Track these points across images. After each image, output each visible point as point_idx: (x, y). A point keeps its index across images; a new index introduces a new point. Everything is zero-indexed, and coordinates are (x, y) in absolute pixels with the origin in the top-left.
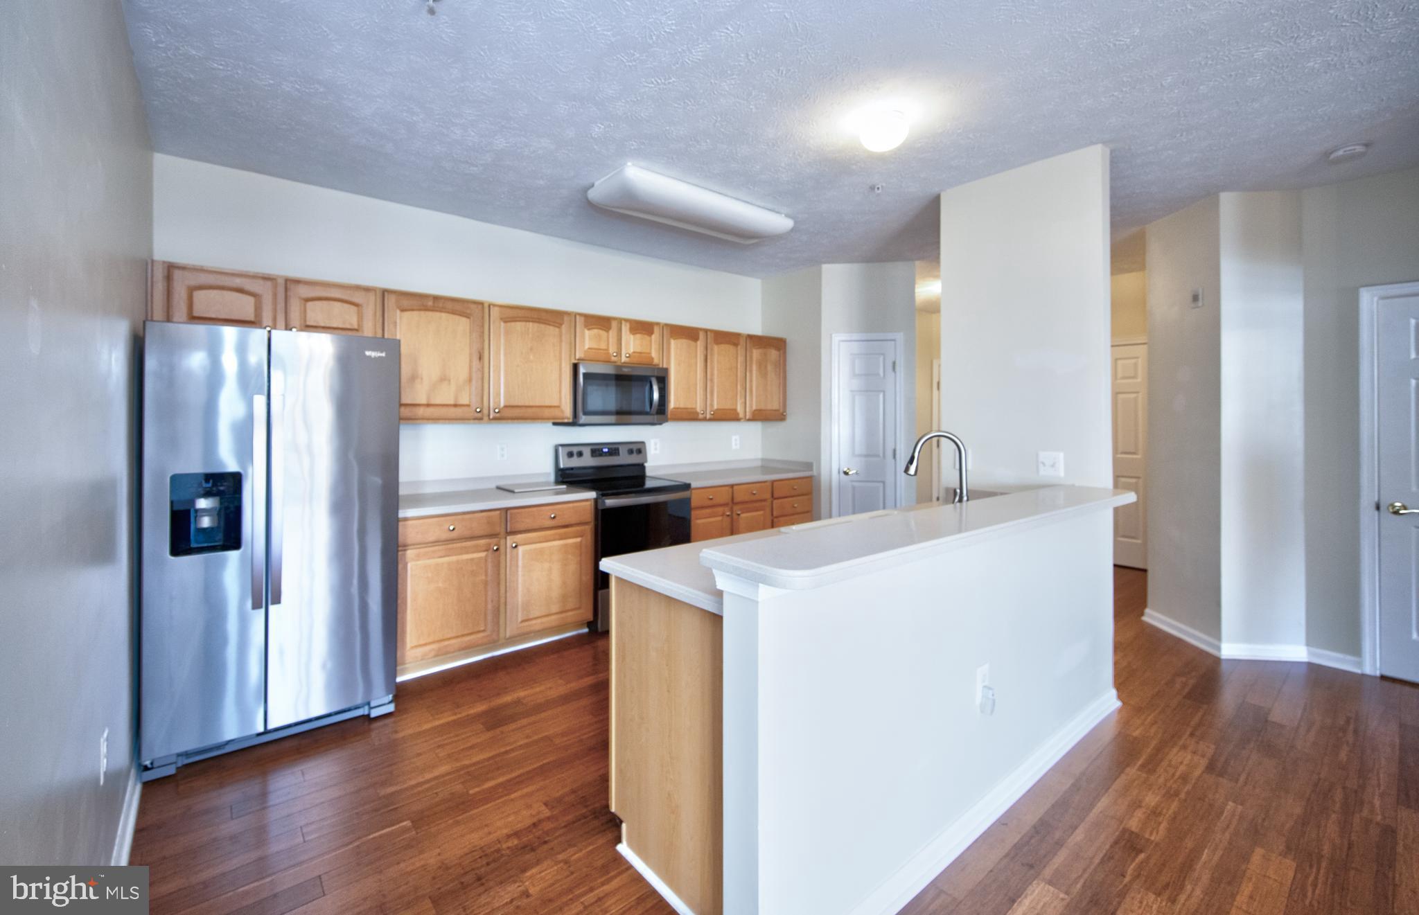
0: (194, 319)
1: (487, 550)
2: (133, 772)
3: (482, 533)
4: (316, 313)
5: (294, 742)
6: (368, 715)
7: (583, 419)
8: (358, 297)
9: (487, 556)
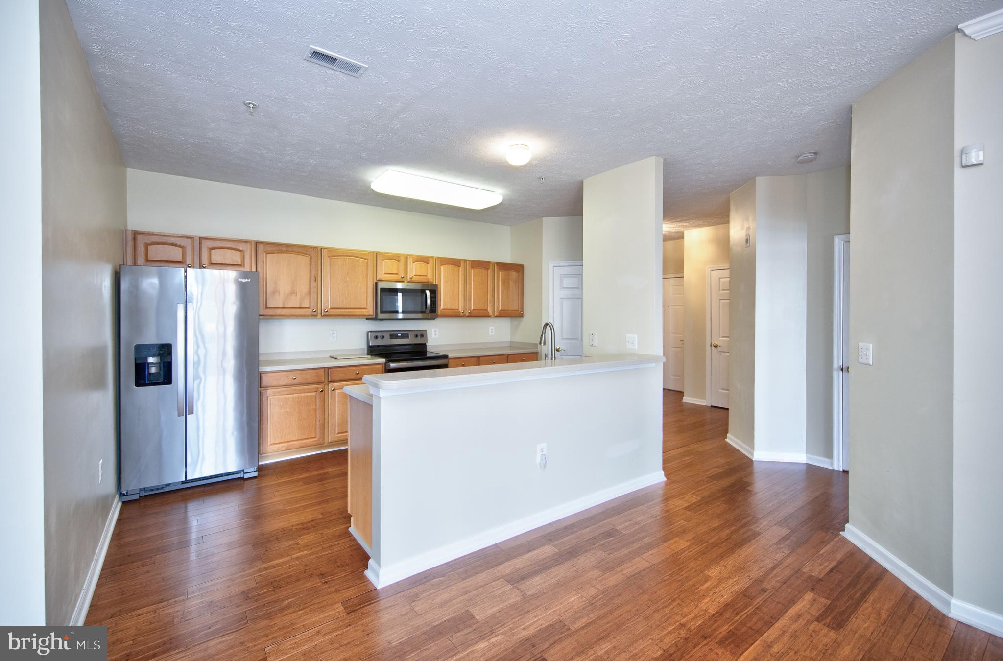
0: (148, 261)
1: (316, 392)
2: (117, 497)
3: (313, 381)
4: (217, 256)
5: (202, 489)
6: (243, 477)
7: (380, 316)
8: (241, 247)
9: (316, 394)
